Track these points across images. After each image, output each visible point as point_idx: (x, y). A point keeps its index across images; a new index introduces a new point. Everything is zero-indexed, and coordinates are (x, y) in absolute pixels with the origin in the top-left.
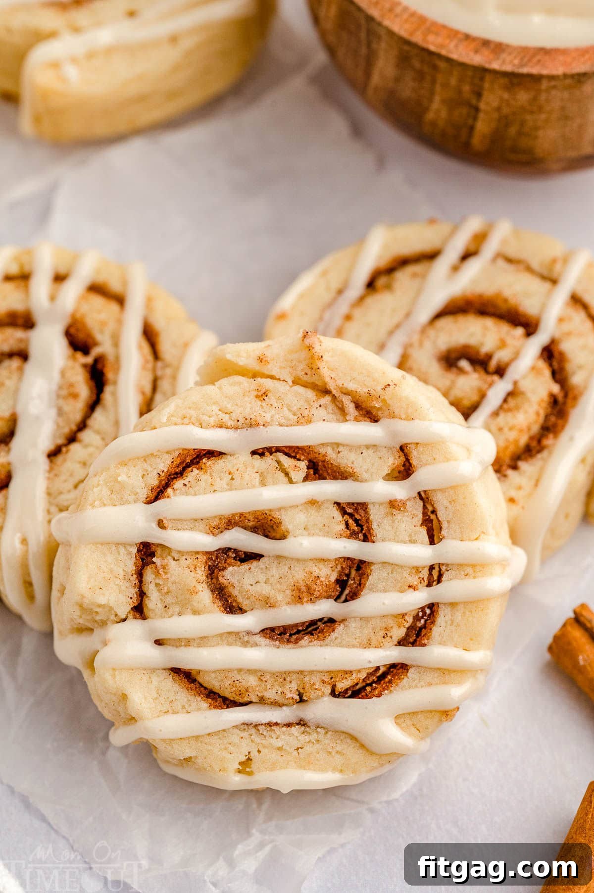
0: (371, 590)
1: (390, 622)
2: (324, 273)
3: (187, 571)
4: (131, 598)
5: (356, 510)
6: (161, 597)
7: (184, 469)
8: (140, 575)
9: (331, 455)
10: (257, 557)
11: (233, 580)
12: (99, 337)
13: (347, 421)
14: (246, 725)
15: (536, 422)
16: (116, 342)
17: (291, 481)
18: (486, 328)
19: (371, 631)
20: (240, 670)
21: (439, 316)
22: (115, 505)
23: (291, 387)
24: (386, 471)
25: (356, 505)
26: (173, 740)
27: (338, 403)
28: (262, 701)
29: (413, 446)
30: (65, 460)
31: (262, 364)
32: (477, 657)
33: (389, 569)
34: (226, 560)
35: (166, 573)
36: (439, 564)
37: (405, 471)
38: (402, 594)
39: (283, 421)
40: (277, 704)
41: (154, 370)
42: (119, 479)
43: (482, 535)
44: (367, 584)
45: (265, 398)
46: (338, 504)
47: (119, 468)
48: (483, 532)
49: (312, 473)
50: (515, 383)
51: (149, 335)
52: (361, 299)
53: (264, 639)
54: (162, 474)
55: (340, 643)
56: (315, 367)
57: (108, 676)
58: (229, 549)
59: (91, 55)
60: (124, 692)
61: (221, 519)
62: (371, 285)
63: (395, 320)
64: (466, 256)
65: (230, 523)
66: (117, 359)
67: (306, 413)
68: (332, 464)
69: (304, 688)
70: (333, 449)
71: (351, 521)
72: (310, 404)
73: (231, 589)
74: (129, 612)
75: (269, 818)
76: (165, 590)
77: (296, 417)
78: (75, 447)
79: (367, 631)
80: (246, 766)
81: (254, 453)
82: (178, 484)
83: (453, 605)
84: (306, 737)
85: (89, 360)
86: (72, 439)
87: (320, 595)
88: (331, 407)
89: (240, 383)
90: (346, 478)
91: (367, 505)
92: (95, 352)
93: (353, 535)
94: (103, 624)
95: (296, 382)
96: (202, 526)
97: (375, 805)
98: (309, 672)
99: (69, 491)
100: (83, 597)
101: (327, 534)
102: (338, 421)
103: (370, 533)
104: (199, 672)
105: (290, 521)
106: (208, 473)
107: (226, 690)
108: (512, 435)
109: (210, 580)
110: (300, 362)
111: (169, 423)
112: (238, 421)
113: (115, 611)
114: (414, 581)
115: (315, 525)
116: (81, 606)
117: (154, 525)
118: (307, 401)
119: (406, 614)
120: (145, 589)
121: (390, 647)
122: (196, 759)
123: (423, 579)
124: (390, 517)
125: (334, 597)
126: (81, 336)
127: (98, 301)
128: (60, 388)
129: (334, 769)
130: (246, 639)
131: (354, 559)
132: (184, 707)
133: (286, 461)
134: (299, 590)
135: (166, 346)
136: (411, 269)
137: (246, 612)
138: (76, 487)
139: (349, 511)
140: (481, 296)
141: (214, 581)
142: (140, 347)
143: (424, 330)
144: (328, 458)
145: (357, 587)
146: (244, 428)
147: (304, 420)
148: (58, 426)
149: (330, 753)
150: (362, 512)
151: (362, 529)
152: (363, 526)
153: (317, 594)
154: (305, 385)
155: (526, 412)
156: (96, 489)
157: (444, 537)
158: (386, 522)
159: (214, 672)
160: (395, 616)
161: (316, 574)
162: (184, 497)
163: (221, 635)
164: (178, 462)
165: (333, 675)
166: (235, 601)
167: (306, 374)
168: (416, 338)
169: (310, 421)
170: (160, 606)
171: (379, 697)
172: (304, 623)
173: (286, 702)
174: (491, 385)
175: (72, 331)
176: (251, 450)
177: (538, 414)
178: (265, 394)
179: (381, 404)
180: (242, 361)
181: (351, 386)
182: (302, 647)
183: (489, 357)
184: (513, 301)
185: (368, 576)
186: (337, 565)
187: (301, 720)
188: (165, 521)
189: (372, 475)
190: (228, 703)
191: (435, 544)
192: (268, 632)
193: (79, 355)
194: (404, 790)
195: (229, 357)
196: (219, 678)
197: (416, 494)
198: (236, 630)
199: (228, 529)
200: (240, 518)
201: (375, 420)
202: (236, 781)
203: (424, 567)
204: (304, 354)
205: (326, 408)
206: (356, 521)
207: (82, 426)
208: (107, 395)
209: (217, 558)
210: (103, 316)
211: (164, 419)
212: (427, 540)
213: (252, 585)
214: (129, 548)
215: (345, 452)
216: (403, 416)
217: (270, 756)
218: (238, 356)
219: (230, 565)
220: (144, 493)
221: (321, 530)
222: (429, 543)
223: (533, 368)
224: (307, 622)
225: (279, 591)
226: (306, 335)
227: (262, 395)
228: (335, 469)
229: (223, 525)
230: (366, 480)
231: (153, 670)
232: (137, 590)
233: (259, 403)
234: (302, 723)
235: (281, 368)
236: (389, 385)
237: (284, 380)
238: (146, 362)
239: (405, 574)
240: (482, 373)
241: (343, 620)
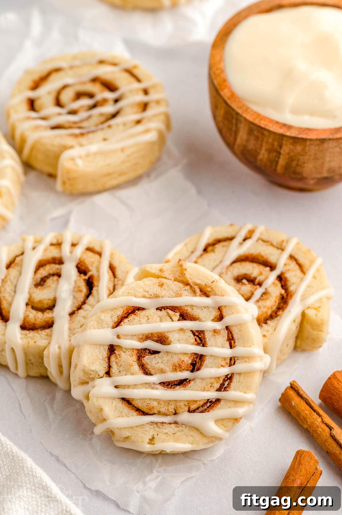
0: (205, 367)
1: (213, 380)
2: (186, 245)
3: (129, 357)
4: (105, 368)
5: (200, 334)
6: (117, 368)
7: (128, 315)
8: (109, 359)
9: (189, 310)
10: (158, 352)
11: (148, 362)
12: (90, 268)
13: (196, 296)
14: (152, 423)
15: (275, 305)
16: (98, 270)
17: (172, 320)
18: (254, 267)
19: (205, 384)
20: (150, 399)
21: (234, 262)
22: (99, 329)
23: (173, 282)
24: (212, 317)
25: (199, 332)
26: (121, 428)
27: (192, 289)
28: (159, 413)
29: (223, 307)
30: (76, 316)
31: (161, 272)
32: (250, 396)
33: (213, 358)
34: (145, 354)
35: (120, 358)
36: (234, 357)
37: (220, 318)
38: (219, 369)
39: (170, 296)
40: (165, 415)
41: (114, 282)
42: (101, 318)
43: (252, 345)
44: (204, 364)
45: (162, 286)
46: (192, 331)
47: (101, 314)
48: (252, 344)
49: (181, 318)
50: (266, 289)
51: (112, 268)
52: (201, 255)
53: (160, 386)
54: (119, 317)
55: (192, 389)
56: (183, 274)
57: (95, 400)
58: (147, 349)
59: (88, 155)
60: (102, 407)
61: (143, 335)
62: (205, 250)
63: (216, 264)
64: (245, 240)
65: (148, 337)
66: (99, 276)
67: (179, 292)
68: (190, 314)
69: (177, 408)
70: (190, 308)
71: (197, 338)
72: (181, 289)
73: (147, 365)
74: (104, 374)
75: (160, 466)
76: (120, 365)
77: (175, 294)
78: (81, 311)
79: (204, 384)
80: (152, 441)
81: (157, 309)
82: (126, 320)
83: (240, 374)
84: (178, 429)
85: (86, 277)
86: (79, 308)
87: (184, 369)
88: (190, 290)
89: (152, 280)
90: (196, 320)
91: (204, 332)
92: (89, 274)
93: (198, 344)
94: (93, 379)
95: (175, 280)
96: (135, 338)
97: (206, 461)
98: (179, 401)
99: (78, 328)
100: (85, 367)
101: (188, 343)
102: (193, 296)
103: (205, 343)
104: (133, 400)
105: (172, 337)
106: (138, 316)
107: (144, 408)
108: (265, 310)
109: (138, 361)
110: (177, 272)
111: (123, 295)
112: (151, 295)
113: (98, 373)
114: (223, 363)
115: (182, 339)
116: (84, 371)
117: (115, 337)
118: (180, 288)
119: (220, 377)
120: (111, 364)
121: (213, 391)
122: (131, 437)
123: (227, 363)
124: (214, 337)
125: (190, 370)
126: (83, 268)
127: (90, 254)
128: (74, 288)
129: (189, 443)
130: (153, 386)
131: (199, 354)
132: (126, 415)
133: (171, 312)
134: (176, 366)
135: (118, 273)
136: (222, 244)
137: (153, 375)
138: (81, 327)
139: (197, 334)
140: (252, 255)
141: (140, 362)
142: (108, 272)
143: (227, 268)
144: (188, 312)
145: (199, 366)
146: (153, 298)
147: (179, 295)
148: (73, 302)
149: (187, 436)
150: (202, 335)
151: (202, 342)
152: (202, 340)
153: (183, 368)
154: (179, 281)
155: (270, 301)
156: (92, 322)
157: (236, 346)
158: (212, 339)
159: (140, 399)
160: (215, 378)
161: (183, 359)
162: (128, 326)
163: (142, 384)
164: (126, 312)
165: (189, 402)
166: (148, 370)
167: (180, 276)
168: (224, 270)
169: (181, 296)
170: (117, 371)
171: (208, 412)
172: (177, 381)
173: (169, 413)
174: (256, 289)
175: (79, 266)
176: (156, 308)
177: (275, 302)
178: (162, 285)
179: (211, 289)
180: (153, 271)
181: (198, 282)
182: (176, 390)
183: (255, 278)
184: (265, 257)
185: (204, 361)
186: (191, 356)
187: (175, 422)
188: (120, 335)
189: (206, 319)
190: (144, 413)
191: (232, 349)
192: (162, 384)
193: (82, 275)
194: (218, 455)
195: (147, 269)
196: (142, 402)
197: (225, 328)
198: (148, 382)
199: (146, 340)
200: (151, 335)
201: (207, 296)
202: (147, 448)
203: (228, 358)
204: (179, 268)
205: (187, 291)
206: (200, 338)
207: (84, 303)
208: (94, 291)
209: (141, 352)
210: (93, 260)
211: (120, 294)
212: (229, 346)
213: (156, 364)
214: (104, 347)
215: (195, 309)
216: (220, 295)
217: (162, 436)
218: (151, 269)
219: (147, 355)
220: (111, 324)
221: (185, 341)
222: (230, 348)
223: (273, 283)
224: (178, 380)
225: (167, 366)
226: (180, 260)
227: (161, 285)
228: (191, 316)
229: (144, 338)
230: (204, 321)
231: (114, 398)
232: (108, 364)
233: (160, 288)
234: (176, 423)
235: (169, 274)
236: (214, 281)
237: (170, 279)
238: (111, 278)
239: (220, 360)
240: (252, 284)
241: (194, 379)
